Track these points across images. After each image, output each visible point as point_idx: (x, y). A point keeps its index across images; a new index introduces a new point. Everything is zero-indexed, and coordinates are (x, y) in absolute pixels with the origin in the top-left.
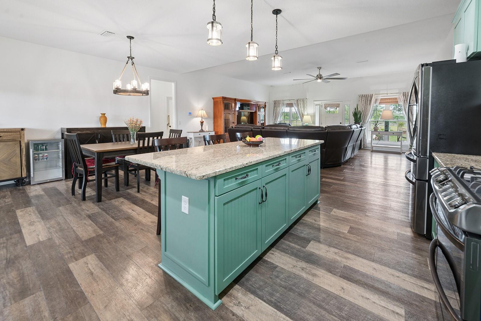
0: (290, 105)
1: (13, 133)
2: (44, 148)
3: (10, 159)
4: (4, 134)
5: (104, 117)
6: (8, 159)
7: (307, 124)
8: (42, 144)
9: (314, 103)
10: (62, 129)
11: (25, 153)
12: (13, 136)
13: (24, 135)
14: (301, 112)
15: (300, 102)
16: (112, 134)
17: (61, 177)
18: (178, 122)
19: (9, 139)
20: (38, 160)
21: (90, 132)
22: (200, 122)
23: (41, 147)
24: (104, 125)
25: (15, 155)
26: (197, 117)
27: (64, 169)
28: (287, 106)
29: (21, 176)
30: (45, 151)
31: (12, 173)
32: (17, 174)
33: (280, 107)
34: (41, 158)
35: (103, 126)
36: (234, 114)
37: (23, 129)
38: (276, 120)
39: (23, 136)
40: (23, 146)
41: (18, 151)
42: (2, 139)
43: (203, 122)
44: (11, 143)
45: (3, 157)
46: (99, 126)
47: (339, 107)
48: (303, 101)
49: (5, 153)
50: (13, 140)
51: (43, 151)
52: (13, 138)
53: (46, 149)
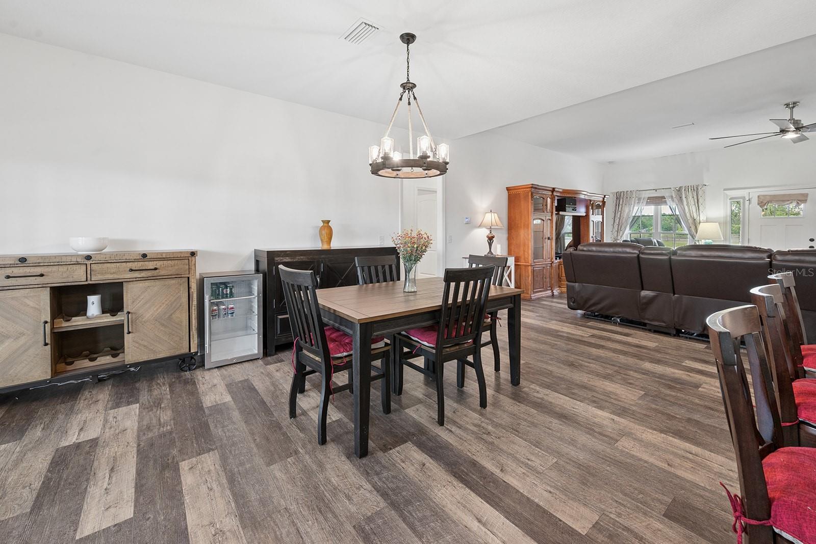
0: (658, 200)
1: (176, 261)
2: (228, 292)
3: (171, 315)
4: (161, 263)
5: (327, 229)
6: (168, 315)
7: (710, 241)
8: (225, 285)
9: (724, 193)
10: (256, 252)
11: (196, 303)
12: (176, 267)
13: (195, 264)
14: (688, 215)
15: (686, 194)
16: (357, 266)
17: (256, 352)
18: (448, 237)
19: (169, 273)
20: (217, 316)
21: (306, 260)
22: (488, 237)
23: (222, 290)
24: (327, 244)
25: (180, 306)
26: (480, 226)
27: (261, 336)
28: (648, 203)
29: (187, 351)
30: (230, 297)
31: (175, 345)
32: (181, 345)
33: (632, 206)
34: (222, 313)
35: (326, 247)
36: (550, 220)
37: (194, 254)
38: (621, 232)
39: (193, 268)
40: (192, 287)
41: (185, 299)
42: (159, 275)
43: (493, 237)
44: (173, 282)
45: (160, 310)
46: (318, 245)
47: (805, 201)
48: (696, 189)
49: (163, 304)
50: (178, 276)
51: (227, 297)
52: (177, 273)
53: (232, 295)
